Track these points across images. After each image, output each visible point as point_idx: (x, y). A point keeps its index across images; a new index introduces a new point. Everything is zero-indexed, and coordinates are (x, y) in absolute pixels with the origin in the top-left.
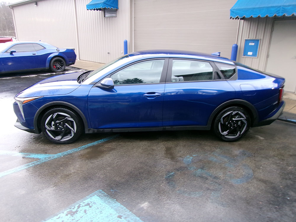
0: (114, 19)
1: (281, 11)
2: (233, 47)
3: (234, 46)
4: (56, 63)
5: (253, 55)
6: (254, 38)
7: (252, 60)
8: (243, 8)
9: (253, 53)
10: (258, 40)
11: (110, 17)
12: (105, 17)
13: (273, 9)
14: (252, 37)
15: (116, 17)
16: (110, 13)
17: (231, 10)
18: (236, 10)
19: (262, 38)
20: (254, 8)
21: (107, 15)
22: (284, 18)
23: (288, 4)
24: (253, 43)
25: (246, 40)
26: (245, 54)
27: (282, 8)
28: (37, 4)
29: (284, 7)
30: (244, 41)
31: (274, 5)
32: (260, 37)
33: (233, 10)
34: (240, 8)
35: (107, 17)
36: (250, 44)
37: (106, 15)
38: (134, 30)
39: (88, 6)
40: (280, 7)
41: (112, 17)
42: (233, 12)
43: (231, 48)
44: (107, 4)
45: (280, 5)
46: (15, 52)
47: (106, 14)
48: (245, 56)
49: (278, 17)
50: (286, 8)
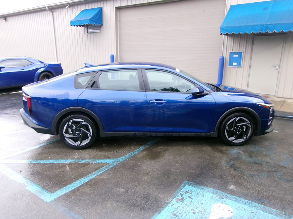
0: (97, 34)
1: (264, 29)
2: (220, 59)
3: (221, 57)
4: (44, 78)
5: (237, 65)
6: (238, 51)
7: (237, 69)
8: (230, 25)
9: (237, 64)
10: (241, 53)
11: (93, 33)
12: (87, 33)
13: (257, 27)
14: (236, 50)
15: (101, 32)
16: (93, 29)
17: (221, 28)
18: (225, 27)
19: (244, 51)
20: (242, 26)
21: (90, 31)
22: (267, 34)
23: (269, 23)
24: (237, 55)
25: (231, 53)
26: (231, 64)
27: (265, 26)
28: (6, 20)
29: (267, 26)
30: (229, 53)
31: (259, 24)
32: (242, 50)
33: (222, 27)
34: (228, 26)
35: (90, 33)
36: (234, 56)
37: (88, 31)
38: (120, 45)
39: (72, 23)
40: (263, 25)
41: (96, 33)
42: (223, 29)
43: (219, 60)
44: (93, 21)
45: (263, 24)
46: (4, 68)
47: (88, 29)
48: (230, 66)
49: (261, 33)
50: (269, 26)
